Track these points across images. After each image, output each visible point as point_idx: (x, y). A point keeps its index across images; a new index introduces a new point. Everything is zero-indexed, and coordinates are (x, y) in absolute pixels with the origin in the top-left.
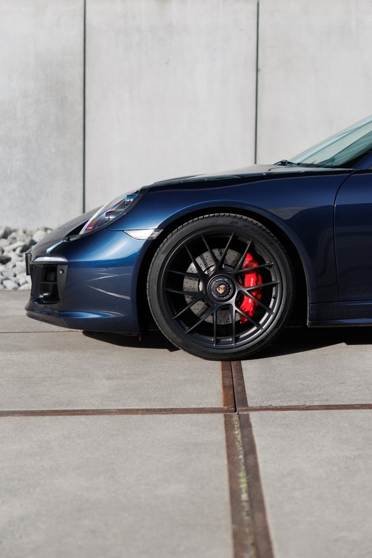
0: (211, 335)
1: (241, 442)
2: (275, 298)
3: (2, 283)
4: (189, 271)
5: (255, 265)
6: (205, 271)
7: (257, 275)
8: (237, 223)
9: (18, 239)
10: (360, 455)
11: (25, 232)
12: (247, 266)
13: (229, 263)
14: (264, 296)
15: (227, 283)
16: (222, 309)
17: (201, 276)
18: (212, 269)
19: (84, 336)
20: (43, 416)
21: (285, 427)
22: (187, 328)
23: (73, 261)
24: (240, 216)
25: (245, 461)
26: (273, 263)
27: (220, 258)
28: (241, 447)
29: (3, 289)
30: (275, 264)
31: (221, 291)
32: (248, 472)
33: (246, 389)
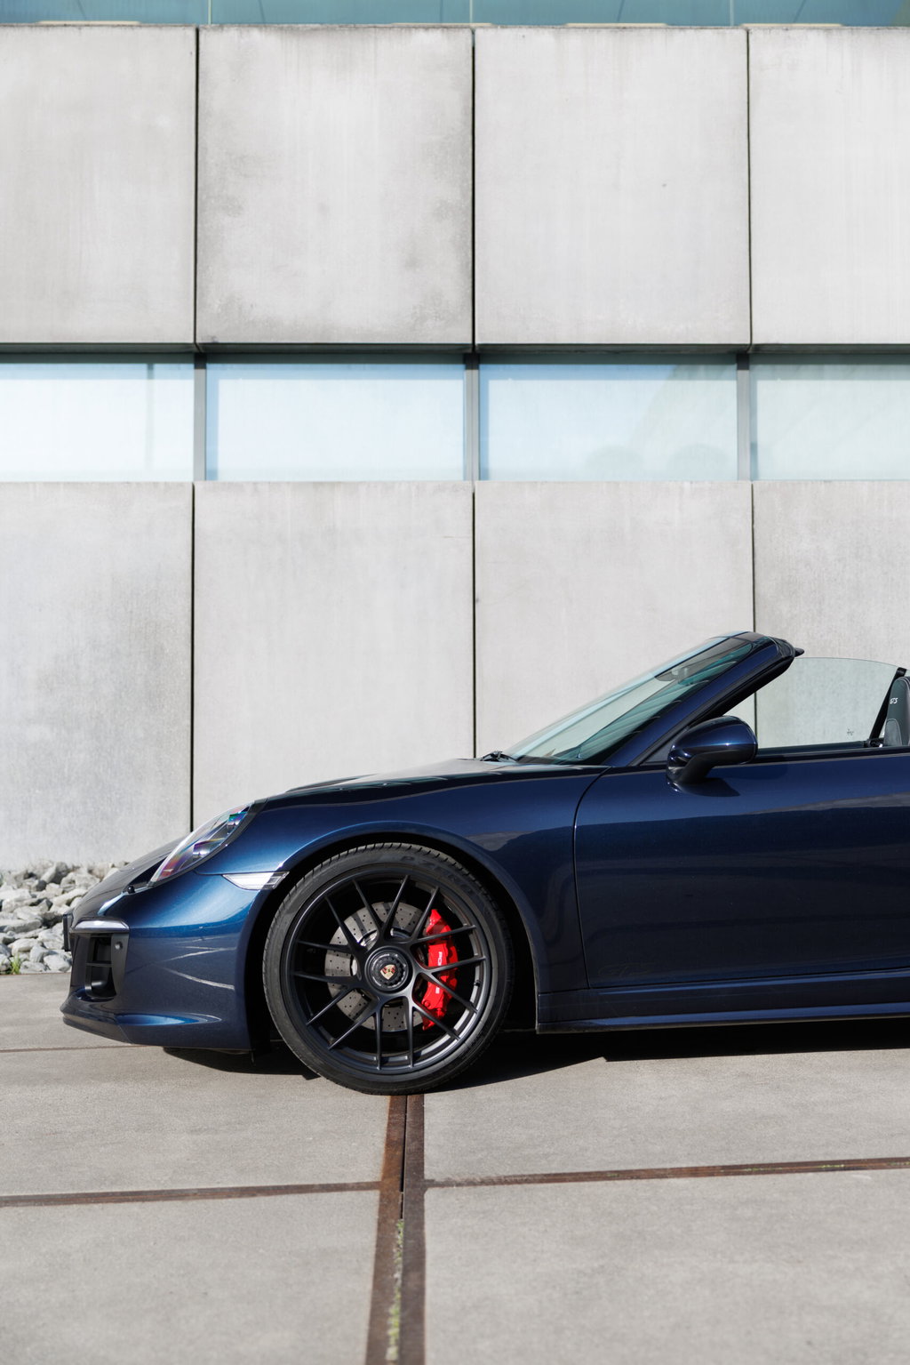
0: (373, 1050)
1: (401, 1246)
2: (479, 985)
3: (42, 961)
4: (334, 941)
5: (445, 930)
6: (361, 941)
7: (448, 947)
8: (412, 859)
9: (77, 883)
10: (602, 1267)
11: (90, 872)
12: (431, 932)
13: (402, 926)
14: (461, 981)
15: (398, 962)
16: (392, 1006)
17: (355, 950)
18: (373, 937)
19: (165, 1054)
20: (66, 1204)
21: (481, 1216)
22: (332, 1039)
23: (138, 927)
24: (418, 847)
25: (403, 1285)
26: (474, 926)
27: (384, 918)
28: (400, 1256)
29: (44, 972)
30: (479, 928)
31: (388, 976)
32: (404, 1306)
33: (425, 1147)
